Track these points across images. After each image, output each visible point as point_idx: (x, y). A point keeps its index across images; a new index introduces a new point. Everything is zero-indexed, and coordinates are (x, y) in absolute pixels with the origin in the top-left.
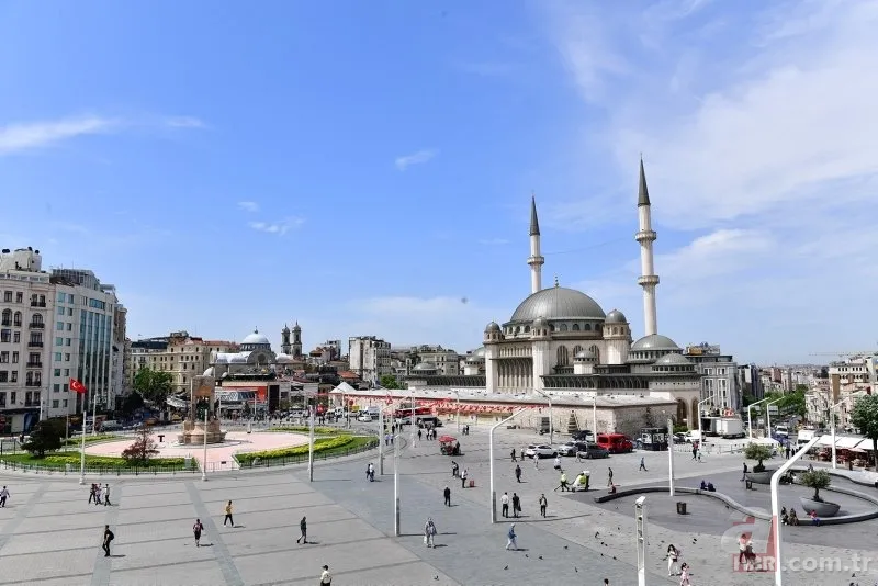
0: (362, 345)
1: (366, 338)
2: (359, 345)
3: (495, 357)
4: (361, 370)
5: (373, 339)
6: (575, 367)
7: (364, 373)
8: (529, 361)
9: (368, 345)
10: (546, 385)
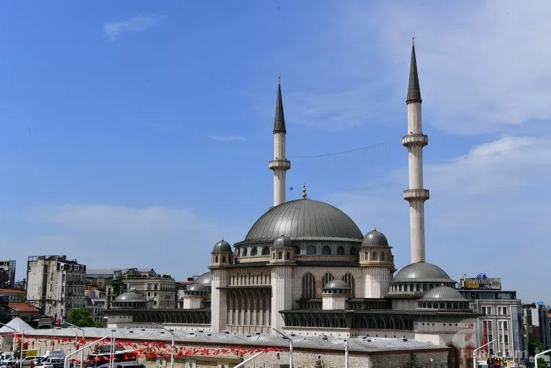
0: (46, 268)
1: (52, 258)
2: (42, 268)
3: (224, 285)
4: (44, 301)
5: (63, 259)
6: (324, 300)
7: (48, 305)
8: (267, 291)
9: (55, 268)
10: (287, 323)
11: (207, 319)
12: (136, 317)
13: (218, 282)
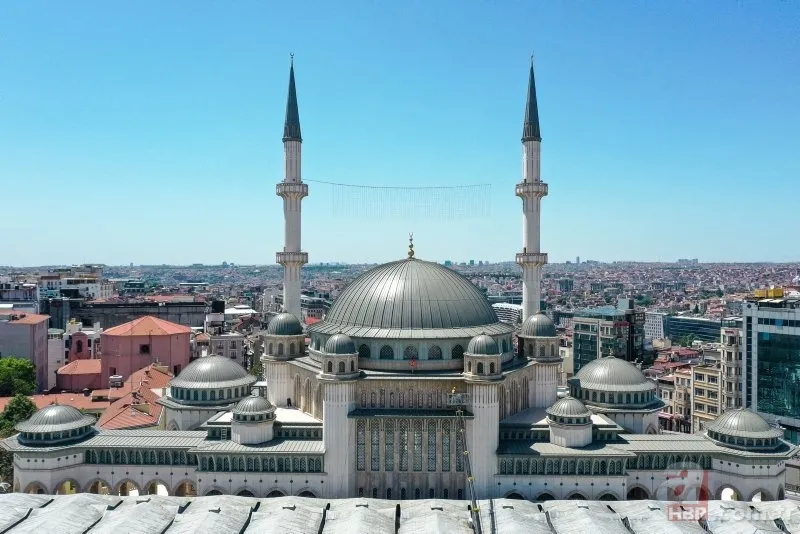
10: (505, 471)
11: (315, 464)
12: (91, 457)
13: (346, 404)
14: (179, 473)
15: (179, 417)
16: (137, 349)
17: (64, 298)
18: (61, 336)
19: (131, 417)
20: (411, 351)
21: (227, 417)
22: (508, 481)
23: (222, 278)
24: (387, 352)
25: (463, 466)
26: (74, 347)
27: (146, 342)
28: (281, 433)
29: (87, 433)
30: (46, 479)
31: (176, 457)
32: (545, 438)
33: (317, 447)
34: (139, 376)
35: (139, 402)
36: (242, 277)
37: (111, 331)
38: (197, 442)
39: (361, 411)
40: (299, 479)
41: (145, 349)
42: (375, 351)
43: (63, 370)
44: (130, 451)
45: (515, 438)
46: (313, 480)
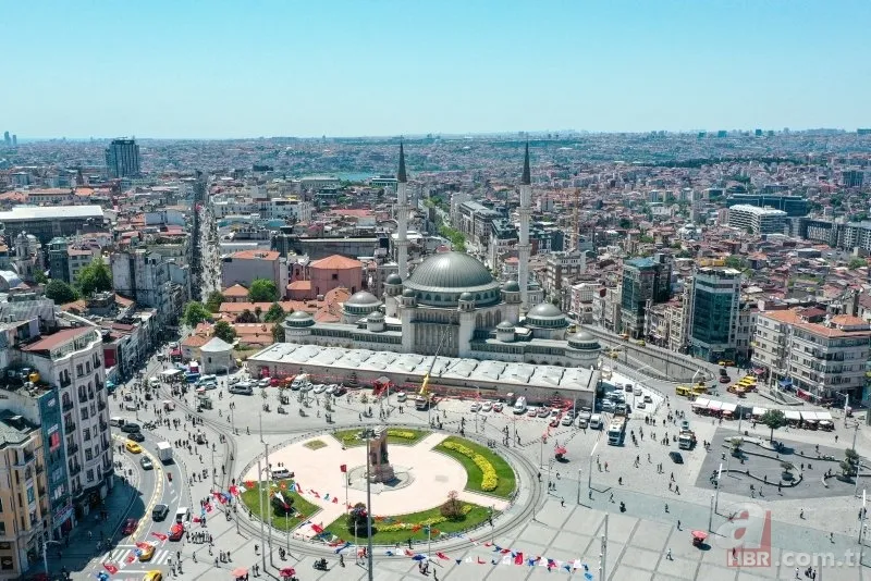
0: (132, 261)
3: (412, 320)
4: (133, 290)
6: (498, 335)
10: (473, 348)
11: (398, 341)
12: (314, 332)
13: (409, 318)
14: (347, 341)
15: (347, 318)
16: (331, 277)
17: (285, 235)
18: (285, 263)
19: (329, 317)
20: (438, 297)
21: (365, 320)
22: (474, 353)
23: (424, 157)
24: (428, 297)
25: (457, 347)
26: (295, 273)
27: (335, 273)
28: (387, 328)
29: (311, 323)
30: (298, 339)
31: (346, 335)
32: (494, 337)
33: (399, 334)
34: (331, 294)
35: (332, 310)
36: (449, 156)
37: (314, 264)
38: (354, 329)
39: (416, 321)
40: (392, 346)
41: (335, 277)
42: (424, 296)
43: (290, 287)
44: (334, 331)
45: (480, 335)
46: (398, 347)
